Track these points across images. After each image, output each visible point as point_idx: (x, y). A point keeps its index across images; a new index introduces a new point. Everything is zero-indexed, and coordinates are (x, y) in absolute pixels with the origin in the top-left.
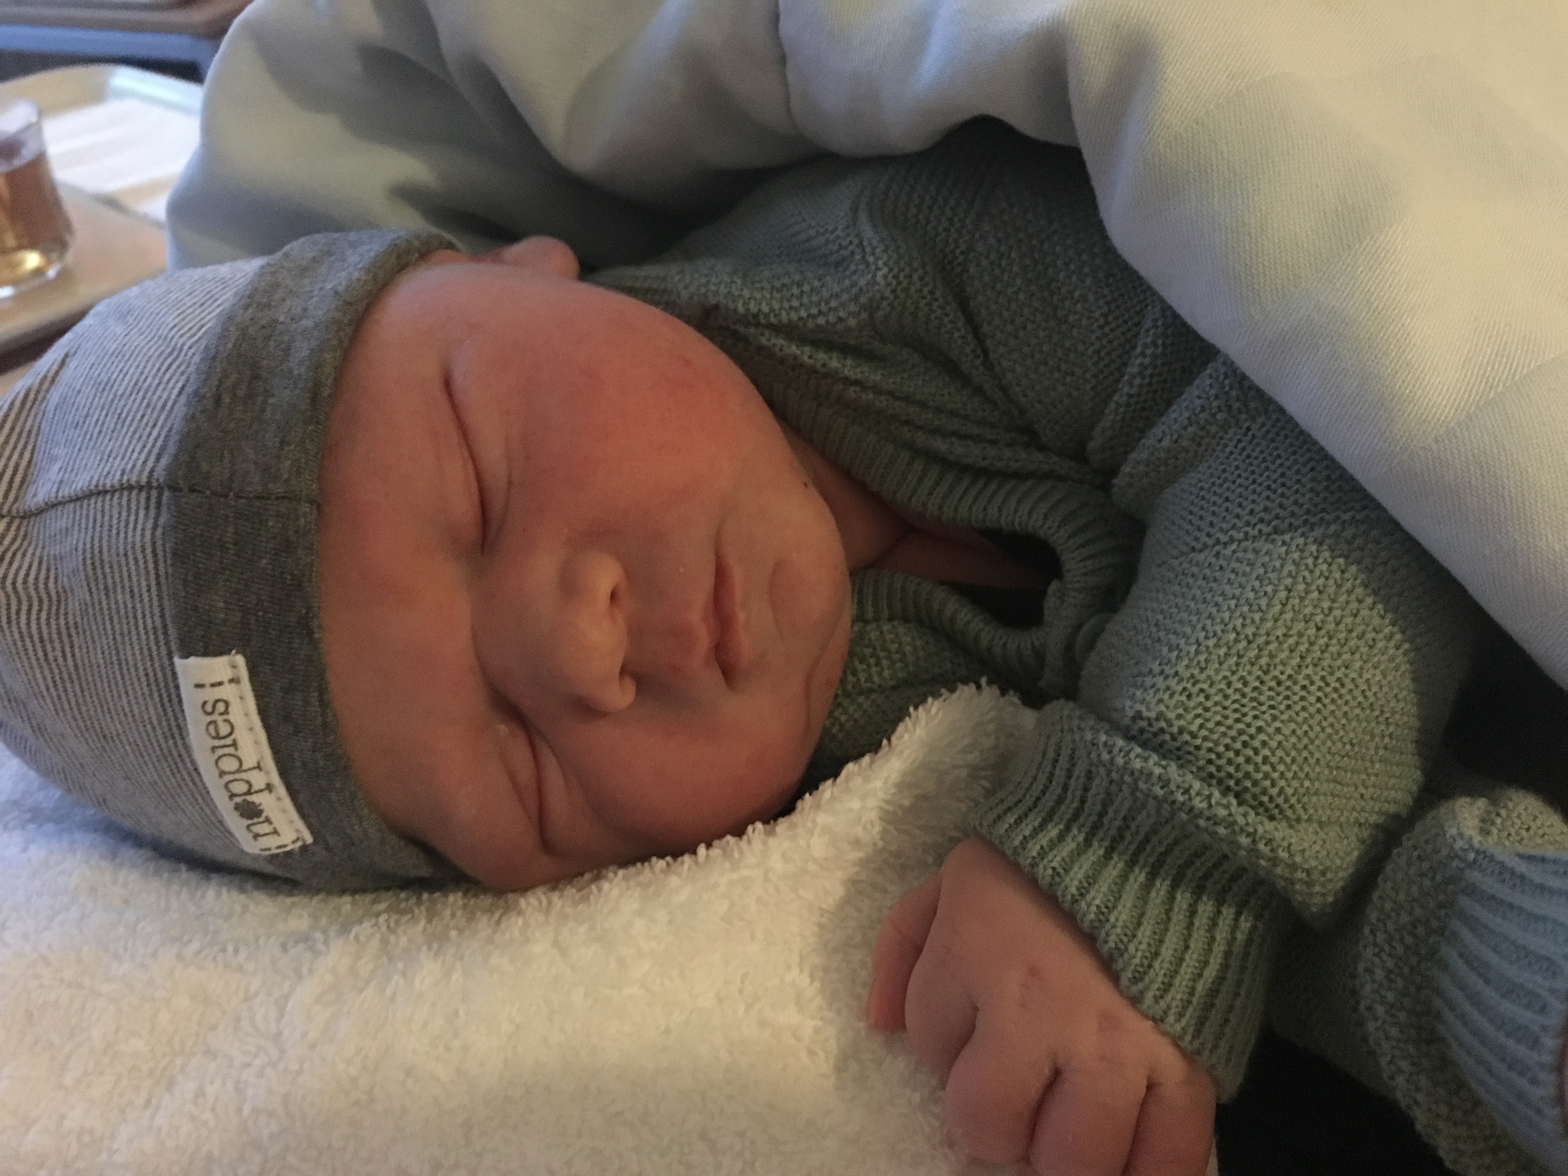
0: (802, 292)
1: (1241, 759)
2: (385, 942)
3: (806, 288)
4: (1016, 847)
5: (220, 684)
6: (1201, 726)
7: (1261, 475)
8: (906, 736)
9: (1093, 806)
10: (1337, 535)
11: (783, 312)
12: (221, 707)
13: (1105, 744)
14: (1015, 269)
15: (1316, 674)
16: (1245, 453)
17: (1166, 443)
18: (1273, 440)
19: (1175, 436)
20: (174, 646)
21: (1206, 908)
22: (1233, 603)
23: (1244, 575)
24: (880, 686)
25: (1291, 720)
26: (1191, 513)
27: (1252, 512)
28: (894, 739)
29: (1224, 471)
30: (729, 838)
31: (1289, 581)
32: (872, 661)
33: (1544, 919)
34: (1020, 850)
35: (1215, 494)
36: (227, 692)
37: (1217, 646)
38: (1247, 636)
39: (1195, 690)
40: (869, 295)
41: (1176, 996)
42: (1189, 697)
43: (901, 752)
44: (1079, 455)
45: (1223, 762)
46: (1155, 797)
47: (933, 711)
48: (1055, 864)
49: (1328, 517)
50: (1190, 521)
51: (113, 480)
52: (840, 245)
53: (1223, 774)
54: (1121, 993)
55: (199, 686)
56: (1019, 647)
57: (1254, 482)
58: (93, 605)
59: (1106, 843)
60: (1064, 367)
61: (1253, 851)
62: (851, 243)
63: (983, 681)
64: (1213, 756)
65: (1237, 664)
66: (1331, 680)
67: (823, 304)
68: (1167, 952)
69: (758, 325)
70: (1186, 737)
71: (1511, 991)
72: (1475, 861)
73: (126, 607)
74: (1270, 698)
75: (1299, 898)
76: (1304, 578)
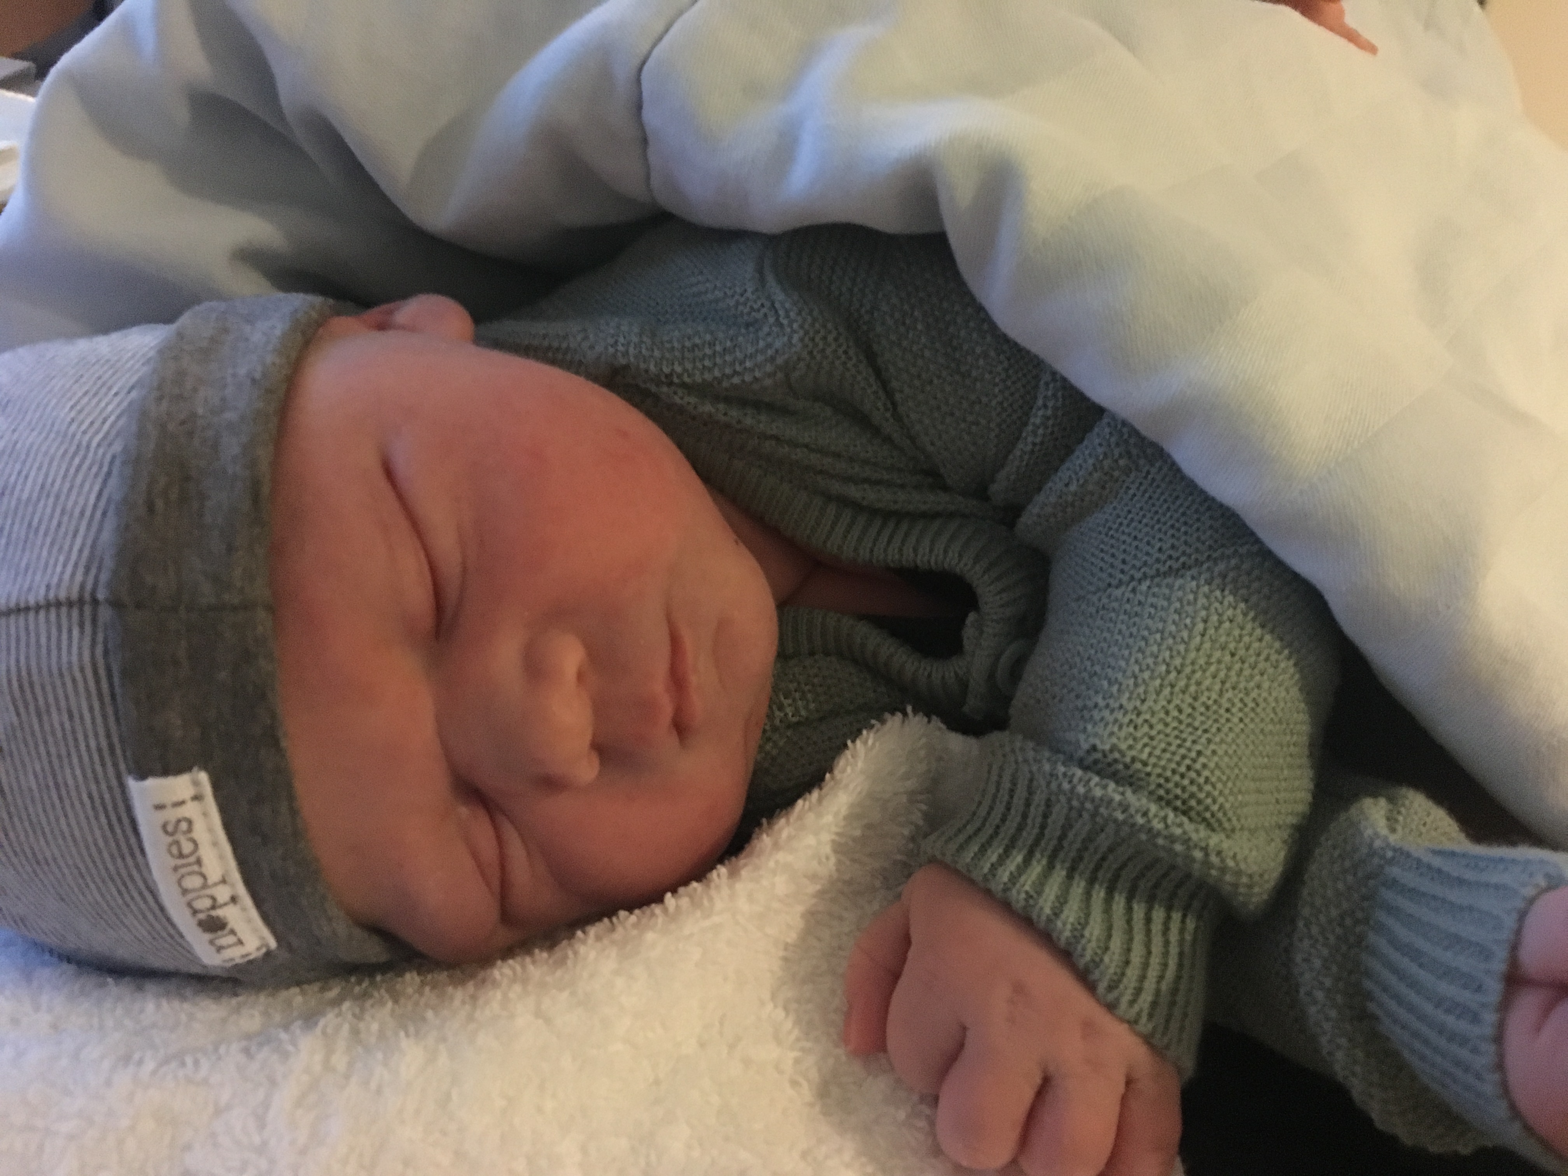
0: (715, 353)
1: (1186, 782)
2: (355, 1032)
3: (718, 348)
4: (985, 875)
5: (182, 803)
6: (1150, 754)
7: (1164, 515)
8: (849, 769)
9: (1053, 830)
10: (1237, 567)
11: (697, 372)
12: (184, 826)
13: (1065, 775)
14: (920, 327)
15: (1235, 696)
16: (1147, 495)
17: (1073, 488)
18: (1171, 482)
19: (1081, 482)
20: (122, 767)
21: (1158, 915)
22: (1158, 636)
23: (1163, 609)
24: (807, 719)
25: (1222, 741)
26: (1102, 551)
27: (1160, 550)
28: (836, 772)
29: (1129, 512)
30: (694, 884)
31: (1203, 613)
32: (797, 695)
33: (1471, 909)
34: (990, 877)
35: (1123, 533)
36: (191, 810)
37: (1152, 678)
38: (1176, 668)
39: (1140, 721)
40: (786, 356)
41: (1146, 998)
42: (1136, 727)
43: (847, 786)
44: (981, 492)
45: (1170, 785)
46: (1115, 821)
47: (870, 742)
48: (1027, 888)
49: (1229, 552)
50: (1102, 559)
51: (37, 596)
52: (751, 308)
53: (1171, 796)
54: (1098, 1001)
55: (160, 807)
56: (943, 678)
57: (1158, 521)
58: (22, 729)
59: (1067, 865)
60: (970, 418)
61: (1206, 863)
62: (763, 305)
63: (909, 709)
64: (1162, 781)
65: (1172, 693)
66: (1248, 700)
67: (737, 364)
68: (1136, 958)
69: (671, 384)
70: (1138, 765)
71: (1448, 973)
72: (1393, 858)
73: (63, 730)
74: (1202, 723)
75: (1241, 898)
76: (1216, 609)
